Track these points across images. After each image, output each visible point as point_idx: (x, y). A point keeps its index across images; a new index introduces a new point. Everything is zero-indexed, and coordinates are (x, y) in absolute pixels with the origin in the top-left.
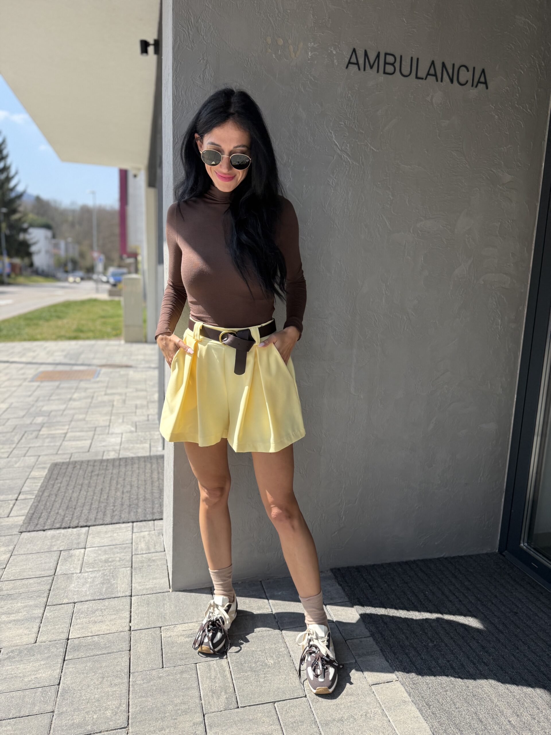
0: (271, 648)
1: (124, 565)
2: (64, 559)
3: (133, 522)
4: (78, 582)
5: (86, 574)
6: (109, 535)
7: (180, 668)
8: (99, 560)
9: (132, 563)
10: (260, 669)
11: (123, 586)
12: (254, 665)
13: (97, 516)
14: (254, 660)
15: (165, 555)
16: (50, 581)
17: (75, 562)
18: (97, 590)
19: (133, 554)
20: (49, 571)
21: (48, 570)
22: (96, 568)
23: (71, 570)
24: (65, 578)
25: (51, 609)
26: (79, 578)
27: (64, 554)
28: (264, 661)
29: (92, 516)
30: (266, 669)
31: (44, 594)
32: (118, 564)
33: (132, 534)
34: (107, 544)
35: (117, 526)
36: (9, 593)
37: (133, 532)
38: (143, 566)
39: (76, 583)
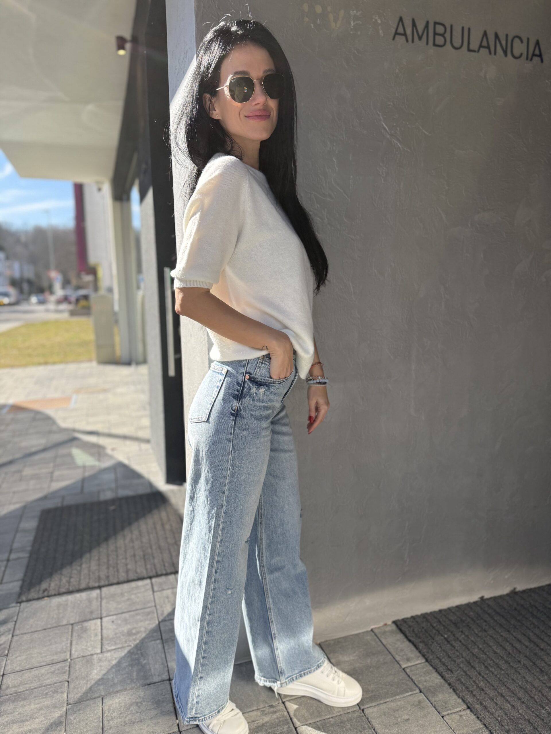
1: (153, 637)
2: (79, 636)
3: (150, 578)
4: (101, 666)
5: (109, 654)
6: (126, 598)
8: (120, 633)
11: (157, 666)
13: (108, 572)
16: (67, 668)
17: (92, 639)
18: (126, 675)
19: (160, 620)
20: (63, 655)
21: (60, 652)
22: (118, 644)
23: (89, 651)
24: (84, 662)
25: (75, 709)
26: (100, 660)
27: (77, 628)
29: (103, 573)
31: (61, 688)
32: (145, 636)
33: (153, 595)
34: (126, 610)
35: (133, 584)
36: (18, 691)
37: (153, 591)
39: (99, 668)
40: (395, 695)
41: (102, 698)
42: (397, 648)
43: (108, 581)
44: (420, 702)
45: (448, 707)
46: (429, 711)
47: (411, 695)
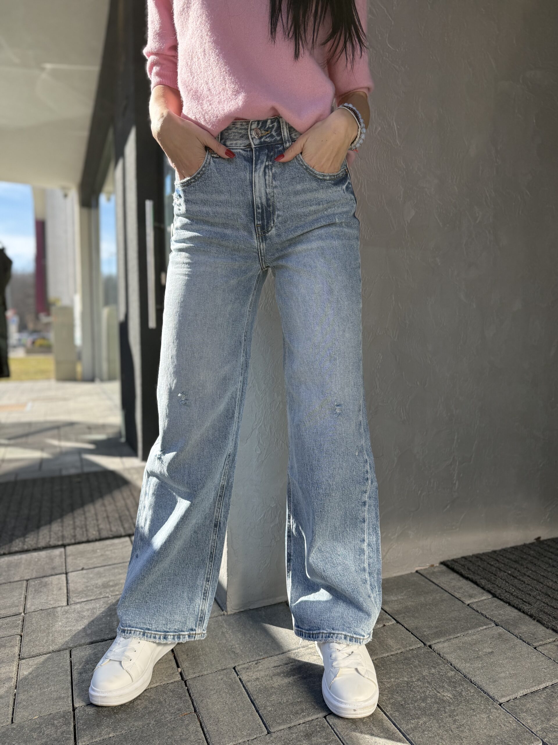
0: (432, 674)
2: (35, 591)
4: (67, 618)
5: (78, 606)
6: (99, 554)
7: (301, 728)
8: (93, 586)
10: (438, 710)
12: (423, 705)
13: (74, 532)
14: (419, 697)
16: (20, 622)
17: (55, 593)
18: (104, 625)
20: (14, 609)
21: (10, 607)
22: (91, 596)
23: (50, 604)
24: (43, 615)
25: (30, 664)
26: (67, 612)
27: (33, 583)
28: (436, 697)
29: (68, 533)
30: (448, 708)
31: (11, 642)
35: (108, 542)
39: (64, 620)
40: (467, 630)
41: (70, 651)
42: (454, 586)
43: (75, 540)
44: (500, 635)
45: (538, 638)
46: (515, 642)
47: (486, 629)
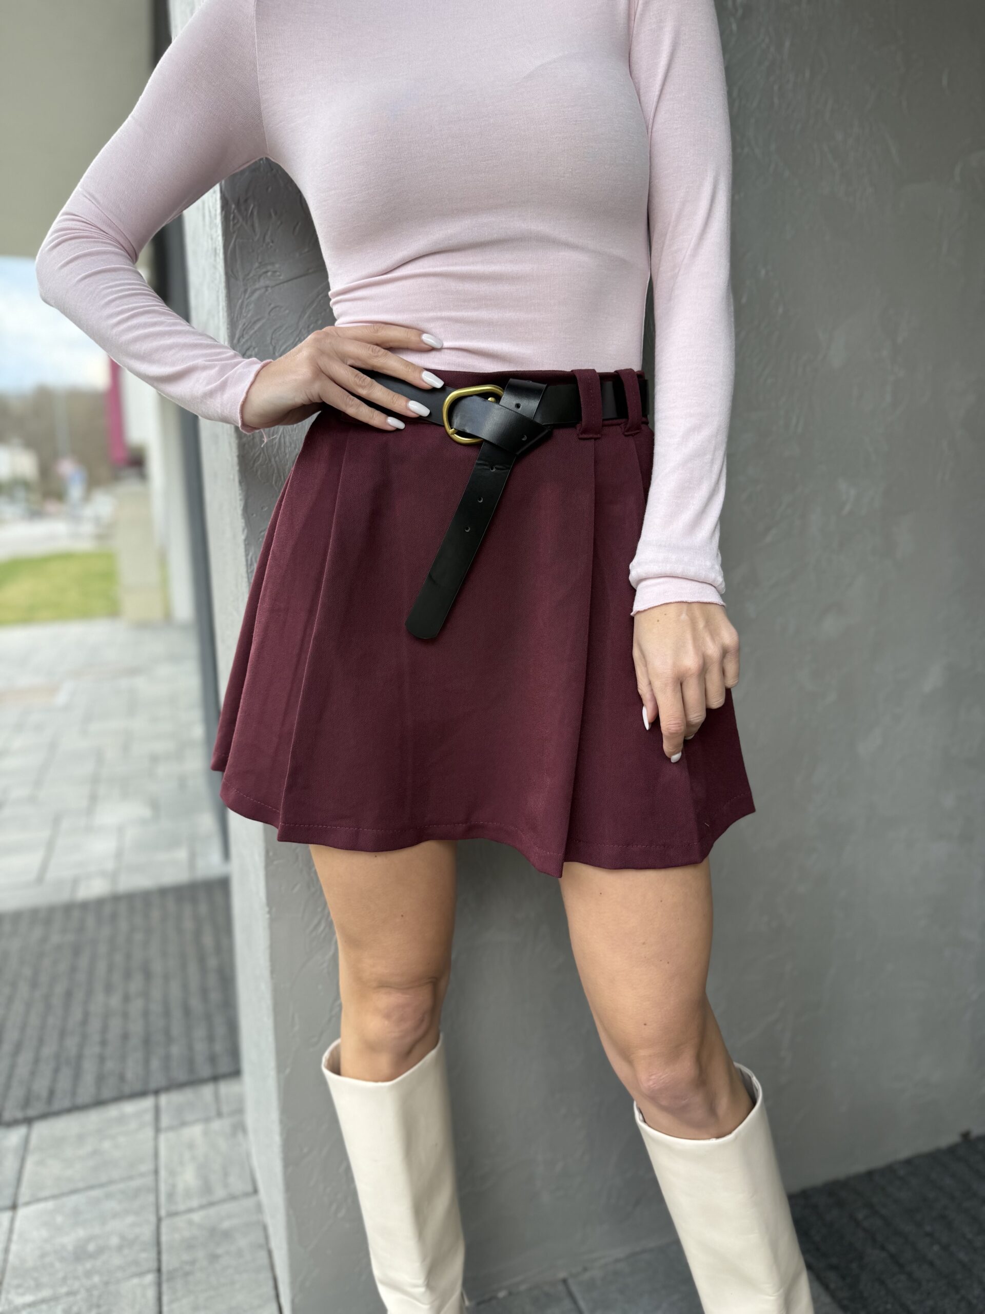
1: (136, 1263)
3: (157, 1092)
6: (90, 1149)
8: (56, 1253)
9: (159, 1253)
13: (54, 1080)
15: (259, 1208)
19: (163, 1213)
22: (44, 1287)
29: (41, 1086)
32: (117, 1261)
33: (156, 1138)
34: (81, 1185)
35: (113, 1111)
37: (158, 1130)
38: (193, 1262)
43: (52, 1104)
